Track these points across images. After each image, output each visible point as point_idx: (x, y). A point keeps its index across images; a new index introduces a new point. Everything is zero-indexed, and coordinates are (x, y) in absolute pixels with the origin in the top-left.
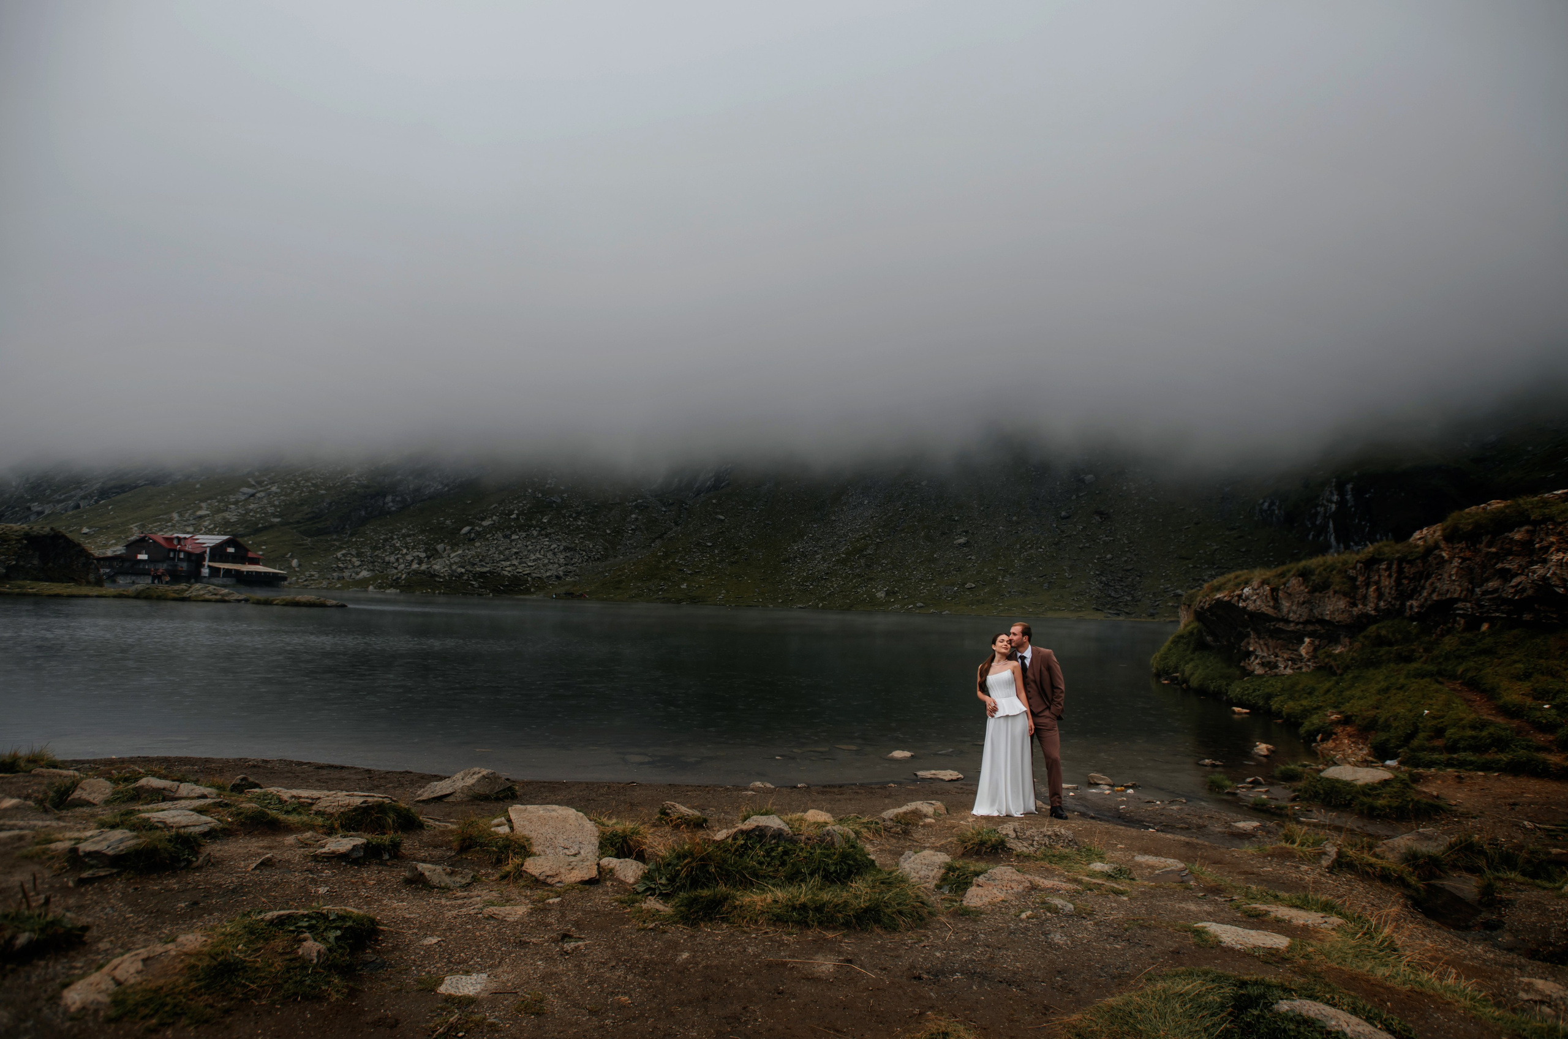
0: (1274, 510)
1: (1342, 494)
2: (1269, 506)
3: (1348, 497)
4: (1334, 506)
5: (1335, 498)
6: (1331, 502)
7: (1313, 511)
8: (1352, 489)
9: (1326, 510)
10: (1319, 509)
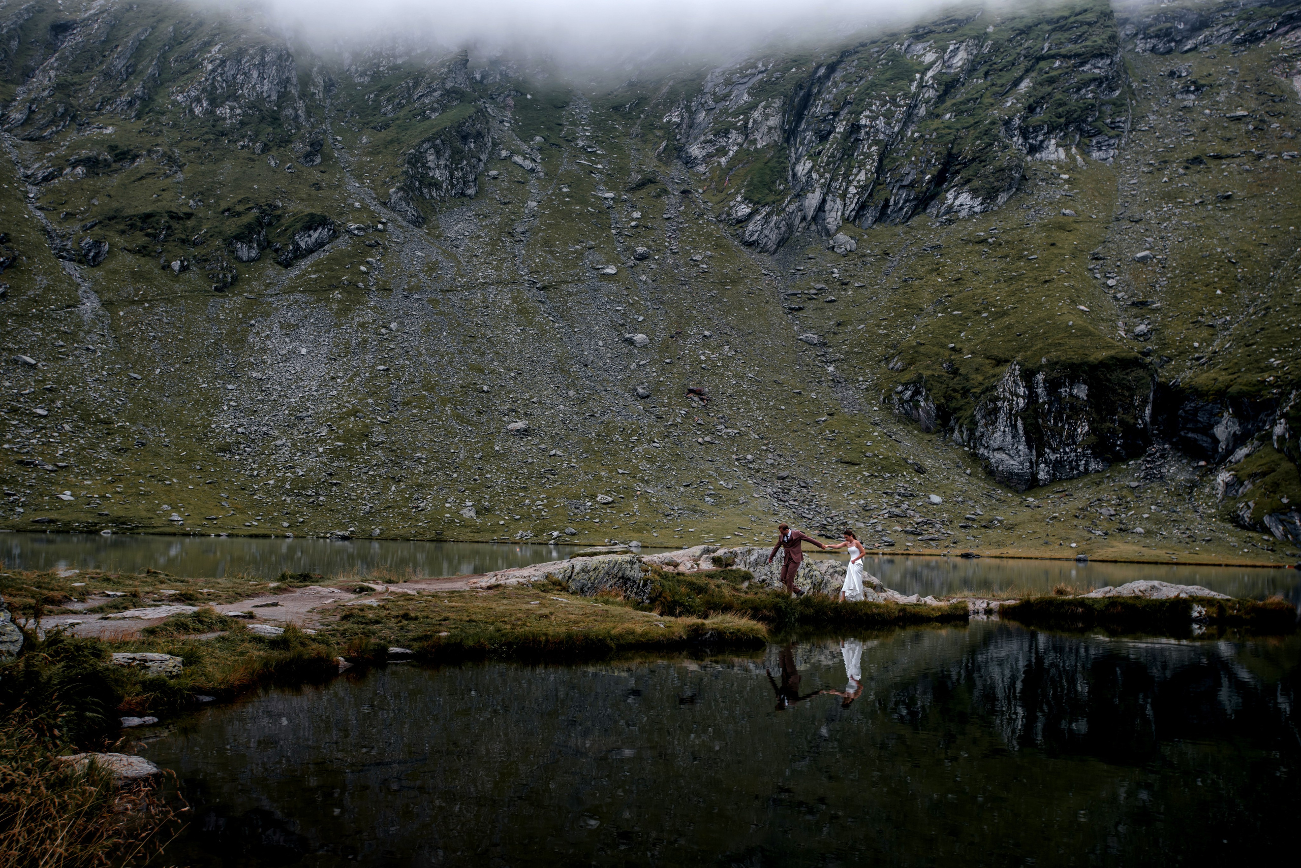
0: (918, 401)
1: (1030, 387)
2: (912, 397)
3: (1039, 391)
4: (1021, 403)
5: (1021, 391)
6: (1018, 396)
7: (991, 406)
8: (1045, 381)
9: (1011, 405)
10: (999, 404)
